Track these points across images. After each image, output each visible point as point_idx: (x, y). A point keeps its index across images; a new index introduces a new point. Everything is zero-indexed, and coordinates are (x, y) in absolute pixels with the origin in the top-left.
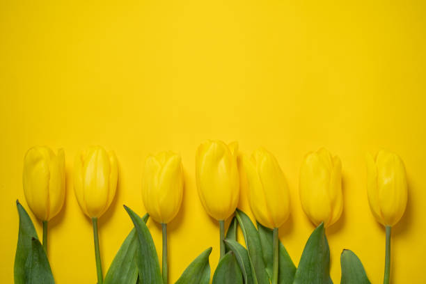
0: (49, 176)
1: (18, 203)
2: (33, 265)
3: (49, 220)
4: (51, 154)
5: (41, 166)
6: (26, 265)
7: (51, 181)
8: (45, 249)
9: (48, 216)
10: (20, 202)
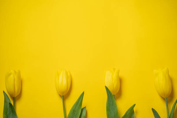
0: (15, 80)
1: (4, 92)
2: (10, 113)
3: (15, 97)
4: (15, 72)
5: (12, 76)
6: (8, 114)
7: (15, 82)
8: (14, 108)
9: (15, 96)
10: (5, 91)
